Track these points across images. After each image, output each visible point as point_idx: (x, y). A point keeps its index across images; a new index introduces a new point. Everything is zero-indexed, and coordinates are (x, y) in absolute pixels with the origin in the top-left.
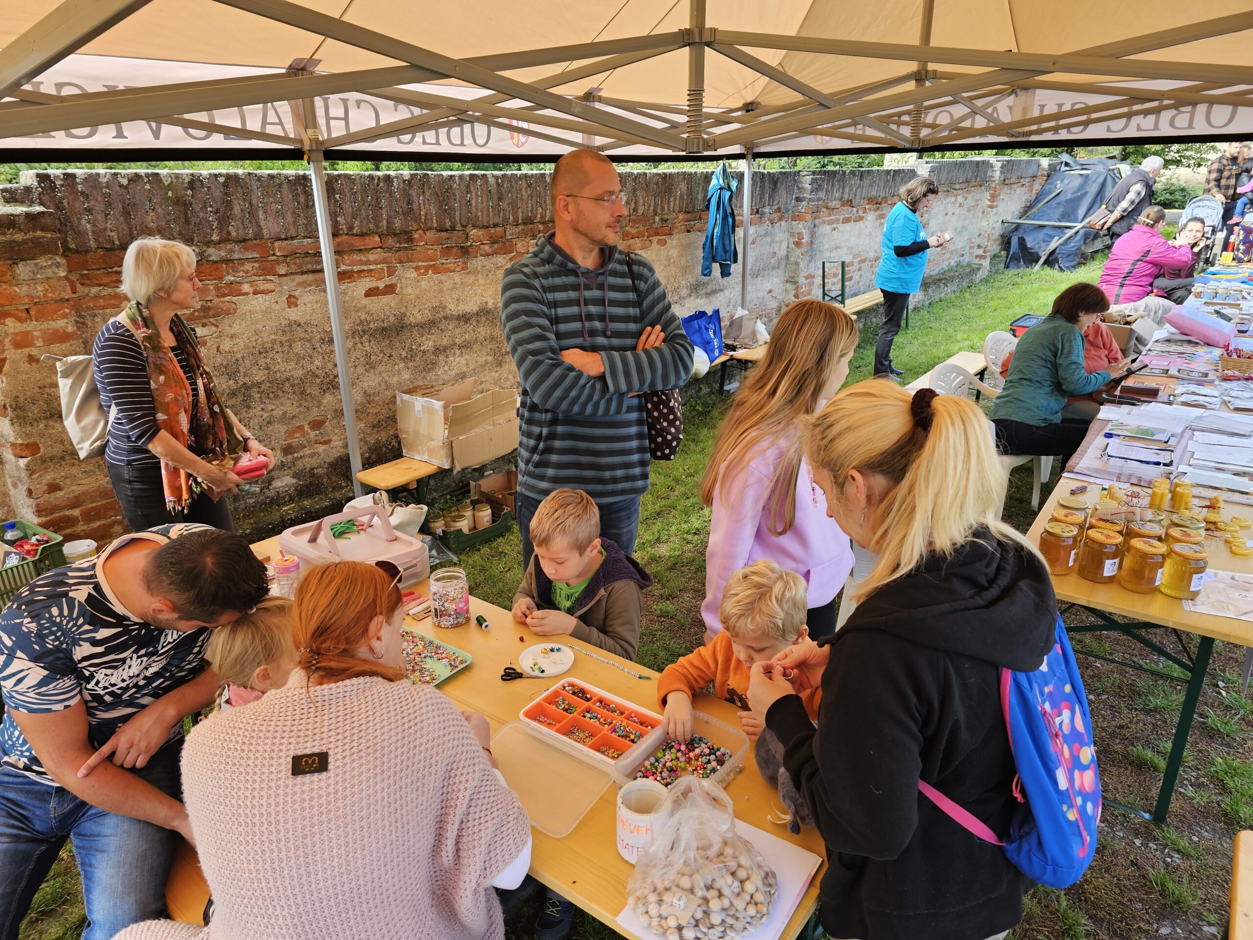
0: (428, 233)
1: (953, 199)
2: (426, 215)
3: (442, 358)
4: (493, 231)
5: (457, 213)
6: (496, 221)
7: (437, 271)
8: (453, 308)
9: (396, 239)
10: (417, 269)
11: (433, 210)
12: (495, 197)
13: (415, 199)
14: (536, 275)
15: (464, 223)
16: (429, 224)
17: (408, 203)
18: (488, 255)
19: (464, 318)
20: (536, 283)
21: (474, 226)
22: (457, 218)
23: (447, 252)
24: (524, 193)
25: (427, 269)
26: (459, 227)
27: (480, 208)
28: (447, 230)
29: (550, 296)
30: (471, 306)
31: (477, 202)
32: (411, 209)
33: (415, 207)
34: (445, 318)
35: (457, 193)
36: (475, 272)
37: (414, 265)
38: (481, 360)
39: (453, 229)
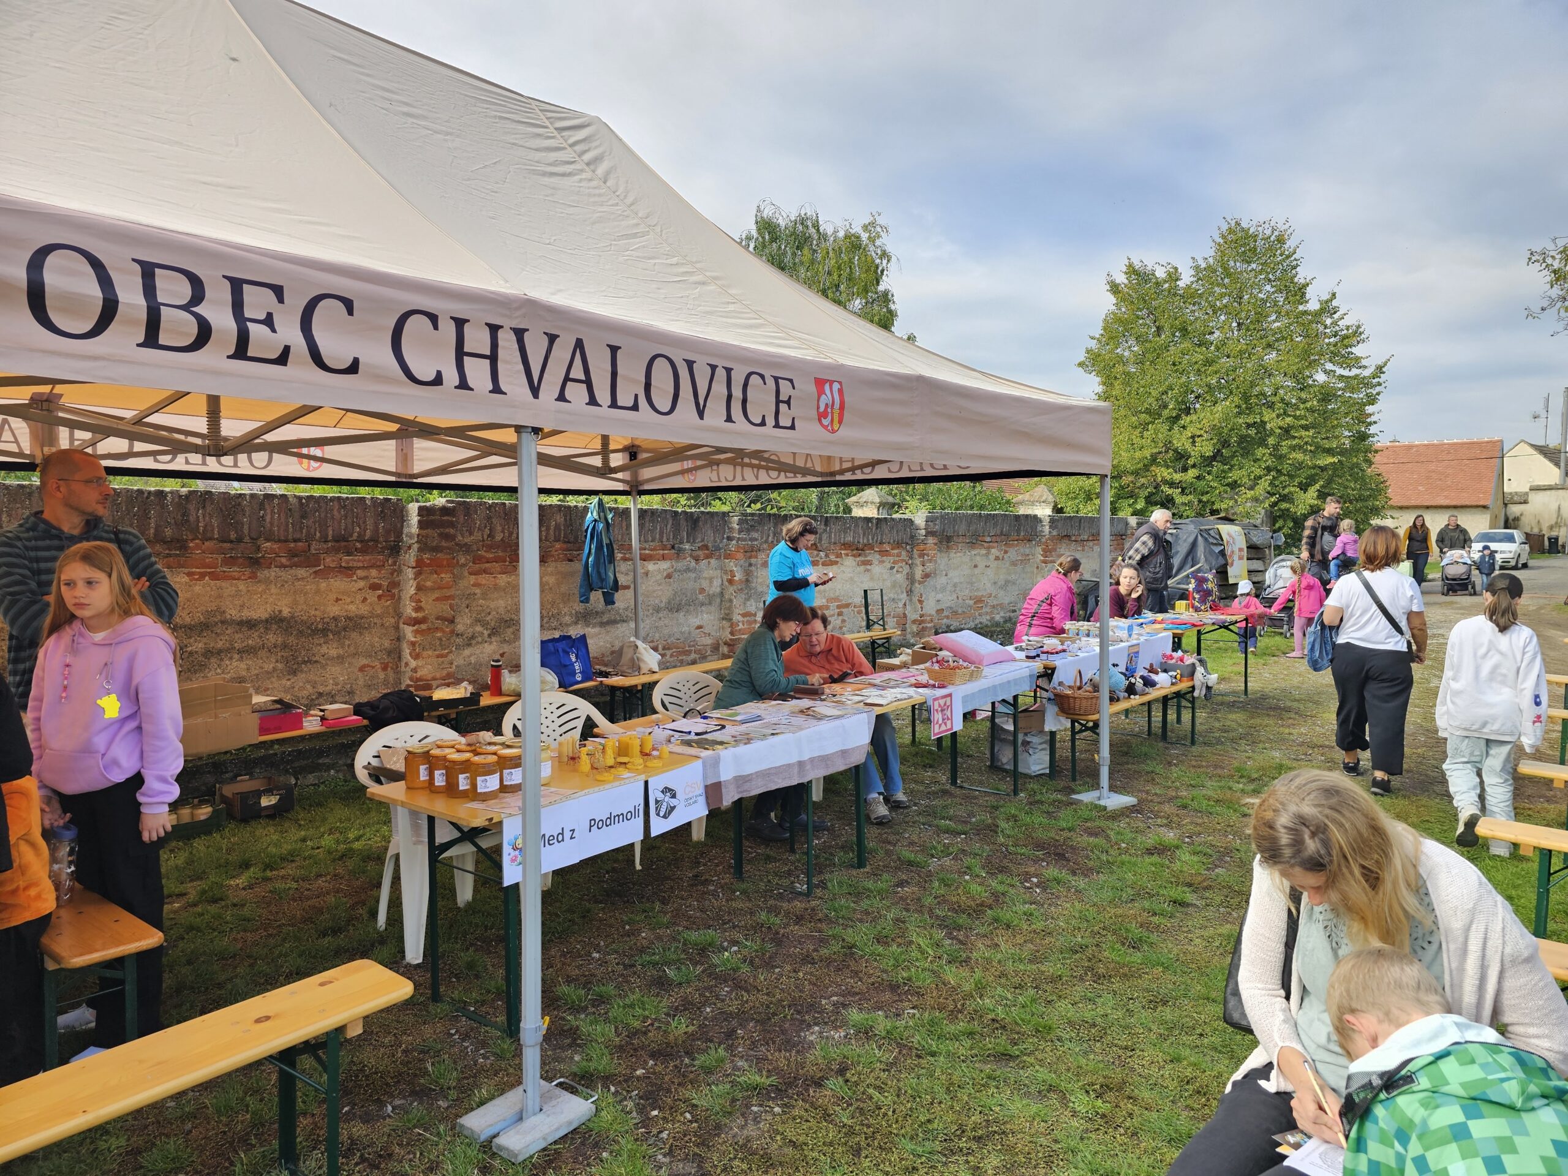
0: (207, 543)
1: (984, 552)
2: (205, 526)
3: (213, 660)
4: (292, 545)
5: (246, 527)
6: (298, 536)
7: (214, 577)
8: (233, 613)
9: (165, 546)
10: (189, 574)
11: (215, 522)
12: (297, 515)
13: (193, 512)
14: (19, 539)
15: (254, 535)
16: (209, 535)
17: (183, 515)
18: (285, 567)
19: (250, 624)
20: (19, 544)
21: (267, 540)
22: (246, 532)
23: (230, 561)
24: (335, 513)
25: (202, 576)
26: (247, 539)
27: (276, 523)
28: (231, 542)
29: (32, 554)
30: (260, 613)
31: (272, 518)
32: (187, 521)
33: (192, 519)
34: (223, 622)
35: (247, 509)
36: (267, 582)
37: (186, 570)
38: (269, 667)
39: (239, 540)
